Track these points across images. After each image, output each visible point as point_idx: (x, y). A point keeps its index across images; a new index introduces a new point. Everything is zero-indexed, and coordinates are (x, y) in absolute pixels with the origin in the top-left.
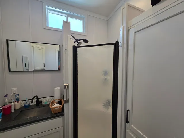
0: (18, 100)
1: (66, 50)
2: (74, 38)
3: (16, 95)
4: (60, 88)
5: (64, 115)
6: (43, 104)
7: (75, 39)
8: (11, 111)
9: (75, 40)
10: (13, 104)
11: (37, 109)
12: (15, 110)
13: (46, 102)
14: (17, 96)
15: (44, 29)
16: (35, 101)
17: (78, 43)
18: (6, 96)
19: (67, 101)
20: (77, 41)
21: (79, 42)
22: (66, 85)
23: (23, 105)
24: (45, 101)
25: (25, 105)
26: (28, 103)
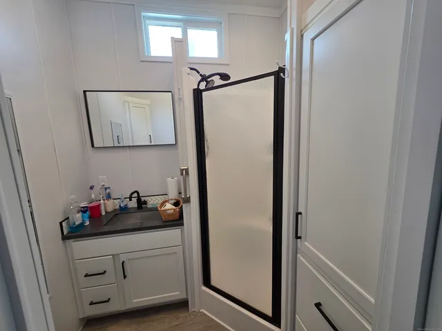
0: (109, 197)
1: (180, 99)
2: (198, 72)
3: (106, 189)
4: (176, 178)
5: (183, 225)
6: (149, 206)
7: (201, 75)
8: (101, 214)
9: (201, 78)
10: (102, 201)
11: (140, 214)
12: (106, 212)
13: (153, 204)
14: (108, 191)
15: (142, 61)
16: (136, 201)
17: (208, 82)
18: (92, 188)
19: (187, 200)
20: (204, 78)
21: (209, 80)
22: (183, 169)
23: (118, 207)
24: (152, 202)
25: (120, 206)
26: (125, 203)
